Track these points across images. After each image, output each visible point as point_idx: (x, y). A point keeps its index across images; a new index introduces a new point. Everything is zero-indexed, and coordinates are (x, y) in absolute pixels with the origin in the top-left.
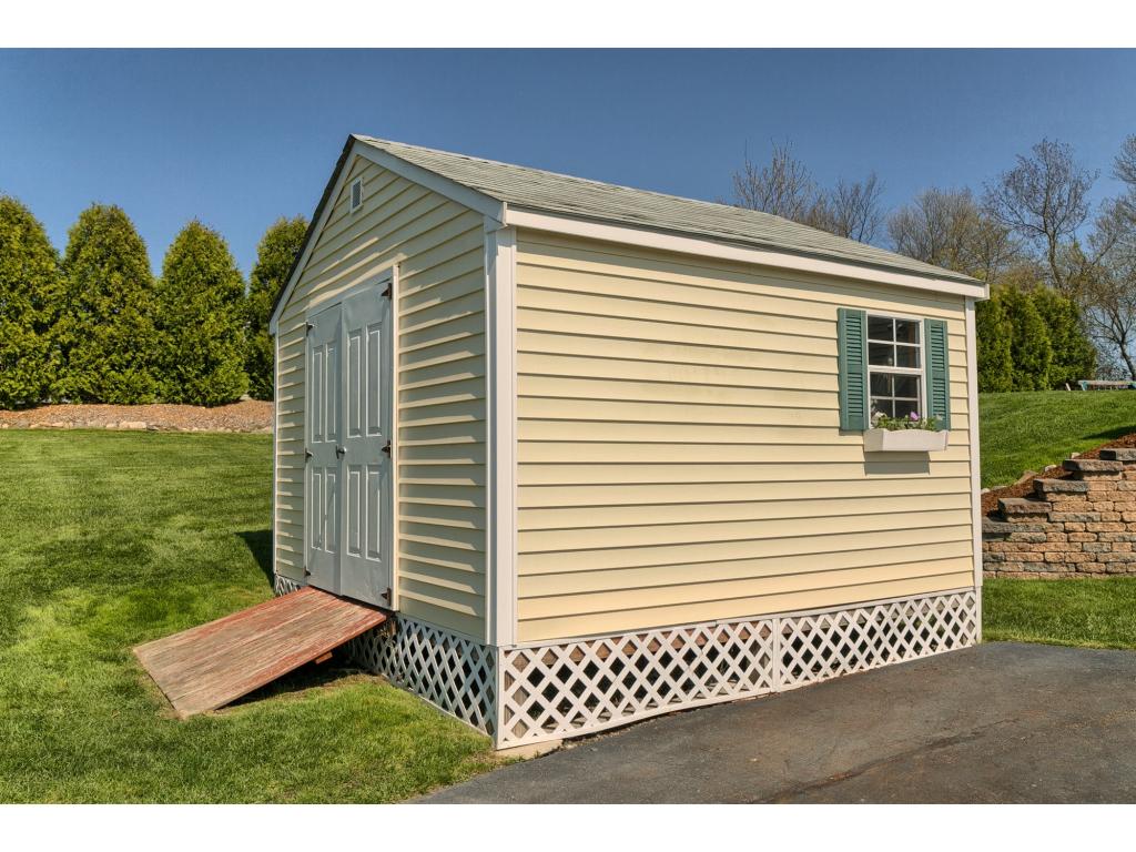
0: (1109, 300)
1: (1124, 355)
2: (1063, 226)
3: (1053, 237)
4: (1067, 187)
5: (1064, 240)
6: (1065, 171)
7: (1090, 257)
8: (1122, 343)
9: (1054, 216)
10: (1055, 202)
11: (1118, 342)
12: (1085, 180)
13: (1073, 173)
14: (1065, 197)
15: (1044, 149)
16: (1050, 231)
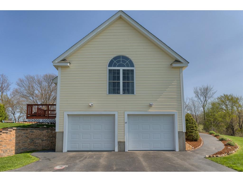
0: (12, 106)
1: (14, 117)
2: (5, 91)
3: (2, 93)
4: (6, 84)
5: (4, 94)
6: (6, 81)
7: (10, 98)
8: (14, 114)
9: (3, 88)
10: (3, 86)
11: (13, 114)
12: (10, 84)
13: (8, 81)
14: (6, 86)
15: (2, 76)
16: (2, 91)
